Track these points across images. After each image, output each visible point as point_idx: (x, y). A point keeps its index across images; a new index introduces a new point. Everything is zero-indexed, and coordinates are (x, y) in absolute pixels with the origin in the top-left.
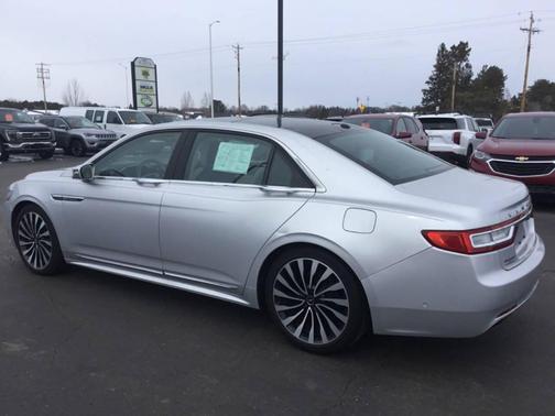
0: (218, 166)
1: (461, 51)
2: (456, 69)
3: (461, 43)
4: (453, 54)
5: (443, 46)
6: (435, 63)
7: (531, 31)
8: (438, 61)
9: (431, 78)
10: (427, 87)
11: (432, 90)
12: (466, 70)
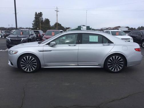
0: (90, 41)
1: (40, 14)
2: (40, 19)
3: (40, 12)
4: (39, 15)
5: (36, 13)
6: (35, 17)
7: (57, 11)
8: (35, 16)
9: (34, 21)
10: (33, 23)
11: (35, 24)
12: (42, 19)
